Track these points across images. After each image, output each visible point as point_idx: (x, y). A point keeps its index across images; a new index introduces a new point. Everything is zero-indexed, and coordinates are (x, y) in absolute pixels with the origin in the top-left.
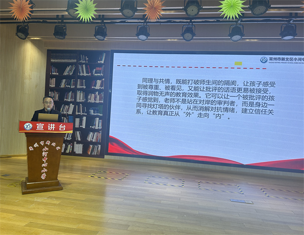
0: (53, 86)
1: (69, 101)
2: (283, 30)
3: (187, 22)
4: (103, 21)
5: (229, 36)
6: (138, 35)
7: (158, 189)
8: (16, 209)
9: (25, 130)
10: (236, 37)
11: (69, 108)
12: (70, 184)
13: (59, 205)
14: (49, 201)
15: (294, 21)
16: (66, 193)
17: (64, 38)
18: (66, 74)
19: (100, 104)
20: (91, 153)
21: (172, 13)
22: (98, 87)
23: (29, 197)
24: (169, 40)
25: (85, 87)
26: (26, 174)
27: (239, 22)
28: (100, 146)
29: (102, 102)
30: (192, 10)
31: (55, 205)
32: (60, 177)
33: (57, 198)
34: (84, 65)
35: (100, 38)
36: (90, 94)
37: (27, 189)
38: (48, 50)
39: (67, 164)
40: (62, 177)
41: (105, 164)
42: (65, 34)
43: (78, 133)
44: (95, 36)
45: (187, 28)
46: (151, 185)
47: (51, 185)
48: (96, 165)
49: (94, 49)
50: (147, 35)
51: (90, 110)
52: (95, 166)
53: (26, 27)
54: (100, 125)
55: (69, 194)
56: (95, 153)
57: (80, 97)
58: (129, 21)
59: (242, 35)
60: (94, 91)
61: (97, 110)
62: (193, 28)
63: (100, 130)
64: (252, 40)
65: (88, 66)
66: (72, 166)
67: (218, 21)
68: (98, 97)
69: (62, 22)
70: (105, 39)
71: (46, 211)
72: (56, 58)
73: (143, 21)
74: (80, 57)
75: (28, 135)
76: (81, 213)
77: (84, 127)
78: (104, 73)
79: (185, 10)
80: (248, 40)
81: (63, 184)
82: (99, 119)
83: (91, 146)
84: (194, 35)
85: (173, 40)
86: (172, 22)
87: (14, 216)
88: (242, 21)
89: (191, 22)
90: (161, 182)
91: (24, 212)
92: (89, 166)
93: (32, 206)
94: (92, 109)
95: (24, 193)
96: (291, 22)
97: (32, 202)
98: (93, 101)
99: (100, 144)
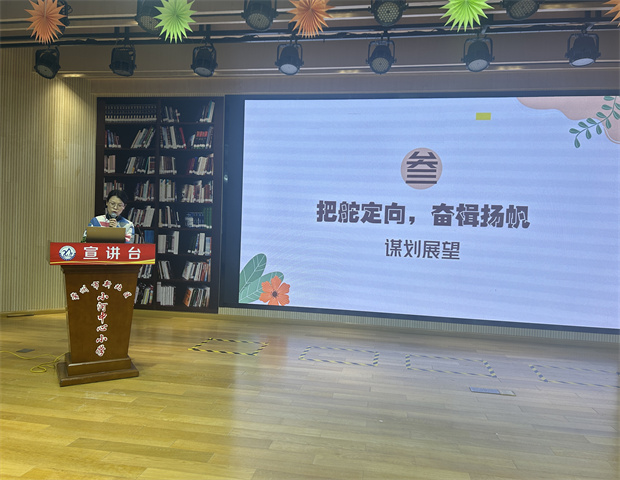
0: (111, 170)
1: (145, 199)
2: (572, 46)
3: (378, 35)
4: (208, 38)
5: (463, 61)
6: (279, 64)
7: (327, 372)
8: (51, 415)
9: (61, 259)
10: (478, 64)
11: (144, 215)
12: (153, 365)
13: (134, 404)
14: (113, 398)
15: (594, 27)
16: (146, 383)
17: (132, 73)
18: (136, 146)
19: (206, 204)
20: (192, 303)
21: (348, 17)
22: (201, 171)
23: (74, 392)
24: (342, 72)
25: (175, 172)
26: (66, 347)
27: (483, 32)
28: (208, 289)
29: (211, 200)
30: (388, 12)
31: (125, 404)
32: (132, 352)
33: (128, 392)
34: (172, 128)
35: (203, 73)
36: (186, 186)
37: (70, 375)
38: (99, 99)
39: (145, 327)
40: (137, 352)
41: (221, 324)
42: (133, 66)
43: (164, 264)
44: (193, 67)
45: (378, 47)
46: (312, 363)
47: (115, 367)
48: (203, 327)
49: (191, 95)
50: (298, 63)
51: (187, 219)
52: (199, 330)
53: (55, 54)
54: (208, 247)
55: (152, 383)
56: (199, 303)
57: (166, 193)
58: (261, 36)
59: (489, 58)
60: (193, 180)
61: (201, 218)
62: (391, 48)
63: (208, 257)
64: (511, 69)
65: (181, 129)
66: (155, 330)
67: (441, 32)
68: (202, 191)
69: (127, 42)
70: (215, 74)
71: (109, 416)
72: (114, 115)
73: (288, 35)
74: (164, 112)
75: (68, 269)
76: (179, 420)
77: (176, 253)
78: (213, 142)
79: (373, 10)
80: (501, 69)
81: (139, 364)
82: (206, 236)
83: (191, 290)
84: (392, 60)
85: (350, 72)
86: (348, 37)
87: (47, 428)
88: (489, 30)
89: (386, 34)
90: (331, 358)
91: (66, 420)
92: (188, 329)
93: (80, 408)
94: (192, 216)
95: (63, 384)
96: (589, 29)
97: (81, 401)
98: (193, 200)
99: (208, 285)
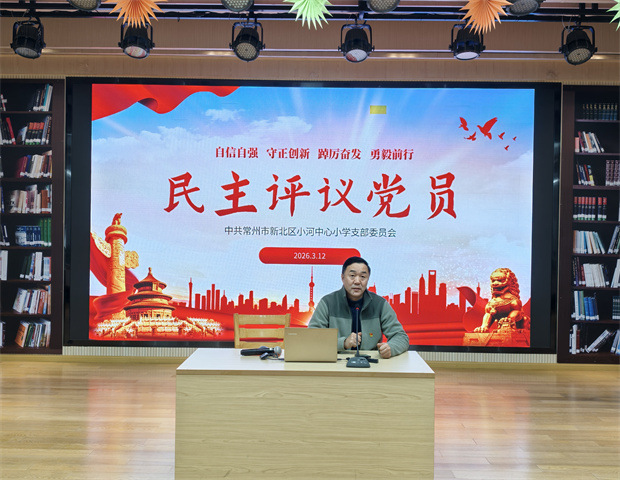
2: (455, 38)
3: (243, 16)
4: (33, 11)
6: (124, 44)
10: (357, 53)
19: (43, 215)
20: (27, 342)
22: (36, 172)
27: (361, 17)
28: (49, 324)
29: (50, 210)
35: (26, 54)
36: (16, 192)
41: (67, 368)
44: (14, 47)
45: (243, 30)
48: (41, 374)
49: (21, 76)
50: (147, 45)
51: (18, 234)
52: (38, 377)
54: (47, 269)
56: (36, 342)
59: (368, 48)
60: (26, 184)
61: (37, 233)
62: (259, 31)
63: (47, 283)
64: (403, 56)
65: (7, 120)
68: (38, 198)
77: (4, 279)
78: (50, 135)
82: (44, 255)
83: (26, 325)
86: (208, 15)
92: (22, 377)
94: (24, 230)
98: (25, 210)
99: (47, 318)
